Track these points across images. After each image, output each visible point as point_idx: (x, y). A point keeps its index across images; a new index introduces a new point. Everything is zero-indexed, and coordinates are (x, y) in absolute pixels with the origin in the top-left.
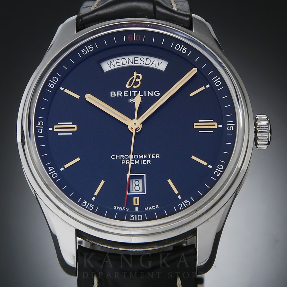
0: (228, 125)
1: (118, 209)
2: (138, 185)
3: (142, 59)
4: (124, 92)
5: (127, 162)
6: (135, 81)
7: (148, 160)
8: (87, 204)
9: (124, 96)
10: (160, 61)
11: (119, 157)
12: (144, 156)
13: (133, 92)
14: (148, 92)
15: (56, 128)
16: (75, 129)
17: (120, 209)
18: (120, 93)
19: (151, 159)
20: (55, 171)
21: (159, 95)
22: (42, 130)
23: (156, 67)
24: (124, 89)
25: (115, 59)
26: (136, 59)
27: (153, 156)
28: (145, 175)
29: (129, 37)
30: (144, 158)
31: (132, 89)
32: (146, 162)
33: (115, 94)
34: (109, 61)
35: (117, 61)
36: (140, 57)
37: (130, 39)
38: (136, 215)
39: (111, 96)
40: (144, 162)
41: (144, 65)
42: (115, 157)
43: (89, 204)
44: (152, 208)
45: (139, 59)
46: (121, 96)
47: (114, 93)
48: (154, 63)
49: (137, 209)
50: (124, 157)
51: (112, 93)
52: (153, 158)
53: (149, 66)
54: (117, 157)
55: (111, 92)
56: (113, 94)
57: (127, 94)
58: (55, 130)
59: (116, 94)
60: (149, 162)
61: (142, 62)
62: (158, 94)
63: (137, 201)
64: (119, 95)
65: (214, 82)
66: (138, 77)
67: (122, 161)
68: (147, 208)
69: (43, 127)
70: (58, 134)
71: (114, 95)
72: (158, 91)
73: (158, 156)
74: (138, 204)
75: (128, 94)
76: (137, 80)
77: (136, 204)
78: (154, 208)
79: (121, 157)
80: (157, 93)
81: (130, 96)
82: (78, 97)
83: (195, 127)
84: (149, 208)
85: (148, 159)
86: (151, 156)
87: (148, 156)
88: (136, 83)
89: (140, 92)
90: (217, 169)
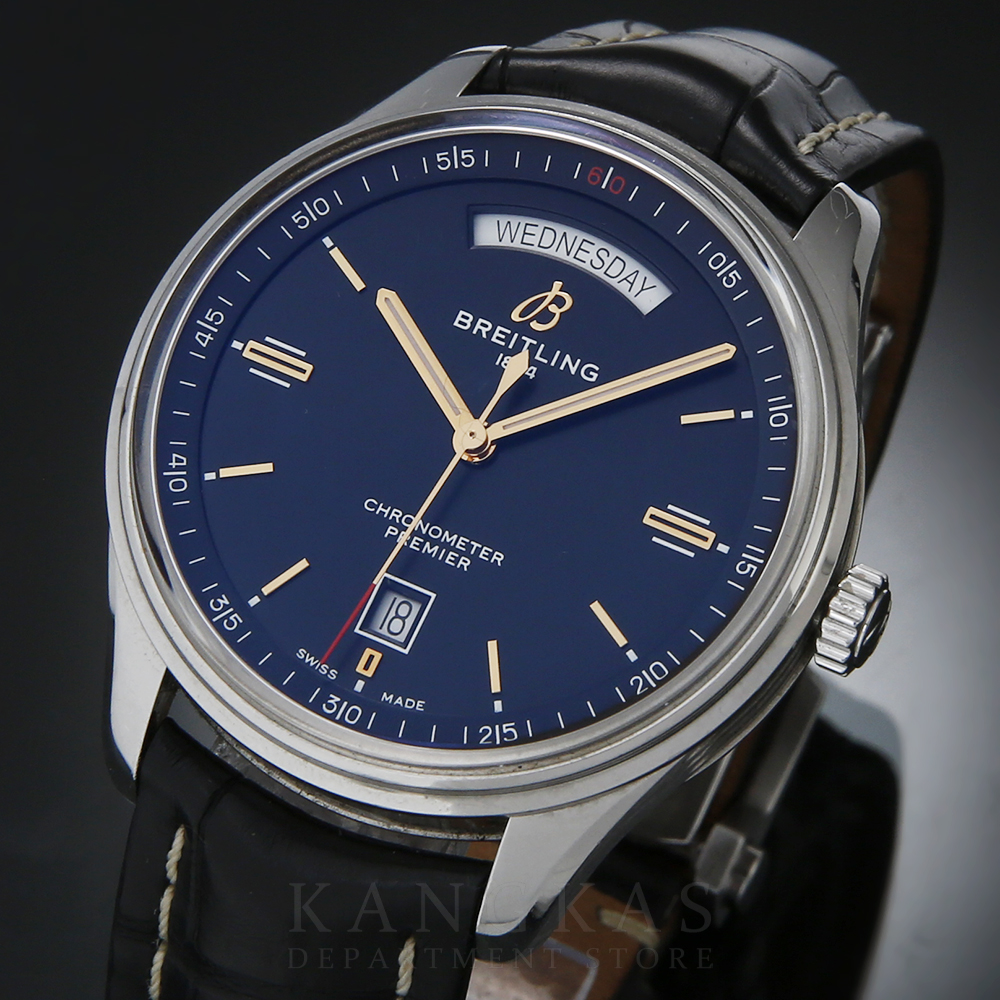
0: (744, 555)
1: (307, 661)
2: (403, 619)
3: (603, 254)
4: (499, 328)
5: (400, 536)
7: (463, 558)
8: (226, 607)
9: (494, 339)
10: (652, 280)
11: (387, 512)
12: (460, 542)
13: (524, 338)
14: (568, 356)
15: (252, 350)
16: (304, 378)
17: (312, 664)
18: (486, 326)
19: (475, 558)
20: (185, 473)
21: (593, 380)
22: (209, 337)
23: (630, 296)
24: (501, 318)
25: (524, 220)
26: (585, 246)
27: (483, 552)
28: (433, 596)
29: (591, 173)
30: (458, 546)
31: (524, 328)
32: (457, 560)
33: (468, 322)
34: (504, 219)
35: (529, 229)
36: (600, 244)
37: (593, 178)
38: (345, 703)
39: (456, 324)
40: (449, 557)
41: (600, 273)
42: (377, 507)
43: (231, 610)
44: (404, 703)
45: (593, 250)
46: (484, 336)
47: (467, 318)
48: (631, 279)
49: (360, 686)
50: (400, 519)
51: (463, 316)
52: (481, 556)
53: (613, 282)
54: (380, 508)
55: (462, 313)
56: (463, 320)
57: (503, 337)
58: (247, 354)
59: (473, 324)
60: (465, 563)
61: (598, 263)
62: (591, 377)
63: (368, 664)
64: (479, 330)
65: (771, 409)
66: (559, 301)
67: (391, 527)
68: (391, 697)
69: (216, 330)
70: (252, 370)
71: (465, 324)
72: (597, 369)
73: (499, 557)
74: (369, 673)
75: (508, 340)
76: (553, 308)
77: (365, 673)
78: (410, 704)
79: (393, 514)
80: (591, 373)
81: (510, 347)
82: (359, 284)
83: (647, 520)
84: (394, 700)
85: (466, 554)
86: (479, 550)
87: (469, 546)
88: (545, 316)
89: (543, 346)
90: (644, 672)
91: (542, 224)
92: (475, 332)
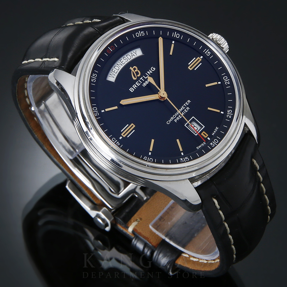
0: (205, 53)
1: (200, 147)
2: (194, 126)
3: (124, 58)
4: (136, 83)
5: (178, 119)
6: (135, 72)
7: (187, 108)
9: (138, 85)
10: (134, 51)
11: (171, 120)
12: (183, 108)
13: (140, 79)
14: (148, 72)
16: (134, 126)
17: (201, 147)
18: (135, 86)
19: (187, 106)
20: (148, 158)
21: (155, 69)
22: (118, 143)
23: (136, 56)
24: (134, 82)
25: (111, 71)
26: (121, 61)
27: (187, 104)
28: (193, 117)
29: (108, 52)
30: (184, 108)
31: (138, 78)
32: (187, 110)
33: (132, 89)
34: (109, 75)
35: (113, 71)
36: (122, 58)
38: (213, 142)
39: (132, 92)
40: (185, 111)
41: (129, 61)
42: (169, 122)
43: (184, 158)
44: (215, 131)
45: (123, 60)
46: (137, 87)
48: (132, 55)
49: (209, 139)
50: (173, 118)
51: (131, 89)
52: (187, 105)
53: (132, 59)
54: (170, 121)
55: (130, 90)
56: (132, 90)
57: (138, 83)
58: (124, 136)
59: (133, 88)
60: (188, 108)
61: (127, 60)
62: (154, 69)
63: (205, 135)
64: (135, 87)
65: (175, 36)
66: (135, 69)
67: (175, 120)
68: (213, 133)
69: (117, 141)
70: (128, 137)
71: (133, 90)
72: (153, 67)
73: (189, 101)
74: (207, 135)
75: (140, 83)
76: (136, 71)
78: (216, 130)
79: (172, 119)
80: (153, 69)
81: (141, 82)
82: (116, 108)
83: (191, 69)
84: (214, 133)
86: (186, 105)
87: (184, 106)
88: (137, 73)
89: (143, 76)
90: (225, 81)
91: (113, 68)
92: (135, 88)
